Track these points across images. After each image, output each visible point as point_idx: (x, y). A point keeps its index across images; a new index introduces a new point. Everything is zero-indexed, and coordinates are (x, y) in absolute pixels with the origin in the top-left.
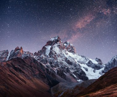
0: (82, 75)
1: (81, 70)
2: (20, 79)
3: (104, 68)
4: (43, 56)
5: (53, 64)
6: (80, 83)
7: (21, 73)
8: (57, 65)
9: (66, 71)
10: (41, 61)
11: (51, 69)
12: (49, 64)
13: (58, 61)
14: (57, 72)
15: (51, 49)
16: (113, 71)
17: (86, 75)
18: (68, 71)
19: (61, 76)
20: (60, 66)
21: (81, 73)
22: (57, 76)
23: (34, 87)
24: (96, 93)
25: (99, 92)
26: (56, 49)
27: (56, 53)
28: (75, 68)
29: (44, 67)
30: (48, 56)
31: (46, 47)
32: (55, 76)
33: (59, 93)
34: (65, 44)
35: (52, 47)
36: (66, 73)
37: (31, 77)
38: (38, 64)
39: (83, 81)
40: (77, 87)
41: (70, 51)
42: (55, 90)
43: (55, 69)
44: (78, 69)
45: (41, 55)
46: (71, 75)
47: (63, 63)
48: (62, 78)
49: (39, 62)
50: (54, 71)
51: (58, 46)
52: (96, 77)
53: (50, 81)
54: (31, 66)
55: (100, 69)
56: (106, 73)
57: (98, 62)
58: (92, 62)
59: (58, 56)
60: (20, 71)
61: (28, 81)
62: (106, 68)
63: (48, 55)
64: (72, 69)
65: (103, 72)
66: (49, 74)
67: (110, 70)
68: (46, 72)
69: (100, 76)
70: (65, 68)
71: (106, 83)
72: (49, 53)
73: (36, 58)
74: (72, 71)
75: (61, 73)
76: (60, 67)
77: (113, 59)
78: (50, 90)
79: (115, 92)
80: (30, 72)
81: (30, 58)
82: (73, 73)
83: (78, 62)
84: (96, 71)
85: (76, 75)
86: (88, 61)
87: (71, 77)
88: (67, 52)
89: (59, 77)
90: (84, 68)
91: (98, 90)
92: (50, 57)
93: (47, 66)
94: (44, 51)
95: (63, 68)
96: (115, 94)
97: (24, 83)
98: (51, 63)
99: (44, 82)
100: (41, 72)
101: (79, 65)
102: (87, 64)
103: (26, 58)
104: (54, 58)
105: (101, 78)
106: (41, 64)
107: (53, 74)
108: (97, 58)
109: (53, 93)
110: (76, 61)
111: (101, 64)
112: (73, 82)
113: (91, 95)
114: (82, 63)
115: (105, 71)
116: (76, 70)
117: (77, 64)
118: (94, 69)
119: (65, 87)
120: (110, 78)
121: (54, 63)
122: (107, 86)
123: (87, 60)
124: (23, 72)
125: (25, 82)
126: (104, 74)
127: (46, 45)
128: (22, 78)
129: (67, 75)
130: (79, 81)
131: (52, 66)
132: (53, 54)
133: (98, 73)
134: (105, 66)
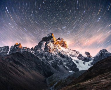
0: (74, 67)
1: (73, 62)
2: (20, 71)
3: (92, 60)
4: (39, 50)
5: (48, 58)
6: (72, 74)
7: (20, 65)
8: (51, 58)
9: (59, 64)
10: (37, 55)
11: (46, 62)
12: (44, 58)
13: (52, 55)
14: (52, 65)
15: (46, 44)
16: (100, 63)
17: (77, 67)
18: (61, 63)
19: (55, 68)
20: (54, 59)
21: (72, 65)
22: (52, 67)
23: (32, 78)
24: (86, 83)
25: (89, 82)
26: (51, 45)
27: (50, 48)
28: (67, 61)
29: (40, 60)
30: (44, 51)
31: (41, 42)
32: (50, 68)
33: (54, 83)
34: (58, 40)
35: (47, 42)
36: (60, 65)
37: (29, 69)
38: (35, 58)
39: (74, 72)
40: (69, 77)
41: (63, 46)
42: (50, 80)
43: (50, 62)
44: (70, 61)
45: (37, 50)
46: (64, 67)
47: (56, 57)
48: (56, 69)
49: (36, 56)
50: (49, 64)
51: (52, 42)
52: (86, 68)
53: (46, 73)
54: (29, 60)
55: (89, 61)
56: (94, 64)
57: (87, 55)
58: (82, 55)
59: (52, 50)
60: (19, 64)
61: (26, 73)
62: (94, 60)
63: (43, 49)
64: (65, 61)
65: (92, 64)
66: (45, 66)
67: (98, 62)
68: (42, 64)
69: (89, 67)
70: (58, 61)
71: (94, 73)
72: (44, 48)
73: (32, 52)
74: (65, 63)
75: (55, 65)
76: (54, 61)
77: (101, 52)
78: (46, 80)
79: (102, 81)
80: (28, 65)
81: (28, 52)
82: (66, 65)
83: (69, 56)
84: (86, 63)
85: (68, 67)
86: (79, 54)
87: (64, 69)
88: (60, 47)
89: (53, 68)
90: (75, 60)
91: (88, 80)
92: (45, 51)
93: (42, 59)
94: (40, 46)
95: (56, 61)
96: (102, 83)
97: (22, 74)
98: (46, 57)
99: (40, 73)
100: (37, 64)
101: (71, 58)
102: (77, 57)
103: (24, 52)
104: (48, 52)
105: (90, 69)
106: (38, 58)
107: (48, 67)
108: (86, 52)
109: (48, 83)
110: (68, 54)
111: (90, 57)
112: (66, 73)
113: (81, 84)
114: (73, 57)
115: (93, 63)
116: (68, 63)
117: (69, 57)
118: (84, 62)
119: (59, 77)
120: (98, 69)
121: (48, 56)
122: (95, 76)
123: (77, 54)
124: (22, 65)
125: (24, 73)
126: (92, 65)
127: (41, 41)
128: (21, 70)
129: (61, 67)
130: (71, 72)
131: (47, 59)
132: (48, 49)
133: (87, 65)
134: (93, 58)
